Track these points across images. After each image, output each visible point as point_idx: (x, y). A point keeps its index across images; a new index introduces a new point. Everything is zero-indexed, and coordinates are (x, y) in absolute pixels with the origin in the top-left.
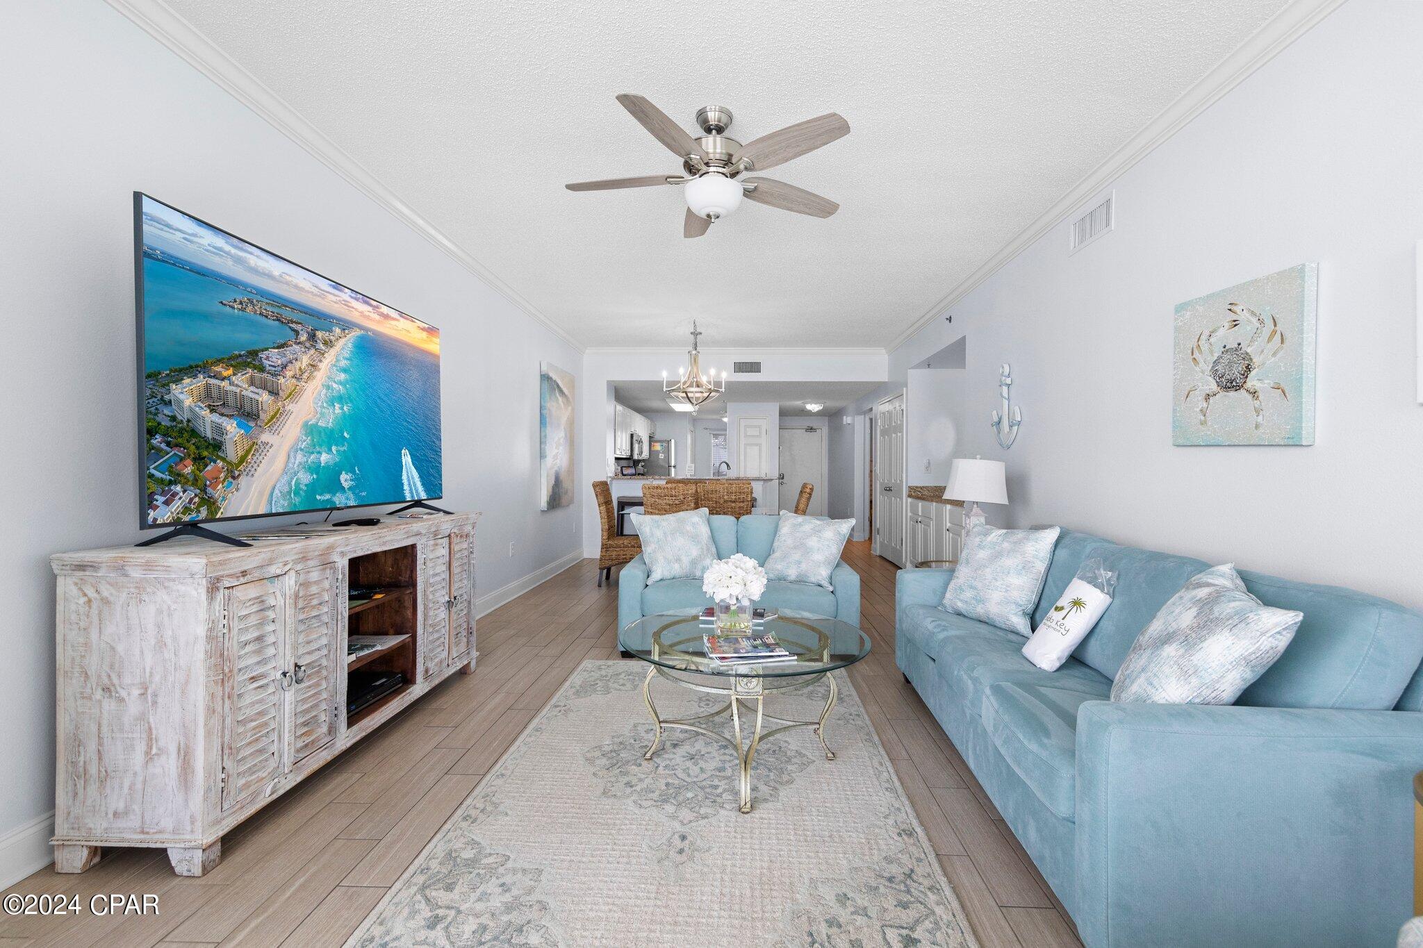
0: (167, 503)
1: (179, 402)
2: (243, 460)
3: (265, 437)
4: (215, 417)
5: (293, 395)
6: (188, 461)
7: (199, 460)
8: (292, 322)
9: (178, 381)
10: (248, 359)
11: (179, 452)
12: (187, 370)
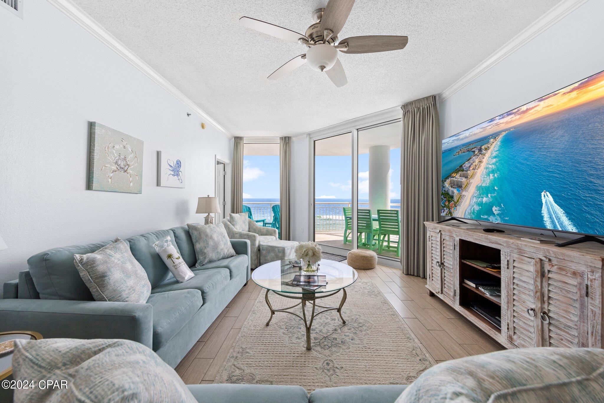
0: (444, 212)
1: (446, 186)
2: (458, 201)
3: (464, 193)
4: (452, 189)
5: (473, 176)
6: (447, 202)
7: (449, 201)
8: (472, 149)
9: (445, 181)
10: (460, 169)
11: (445, 199)
12: (447, 178)
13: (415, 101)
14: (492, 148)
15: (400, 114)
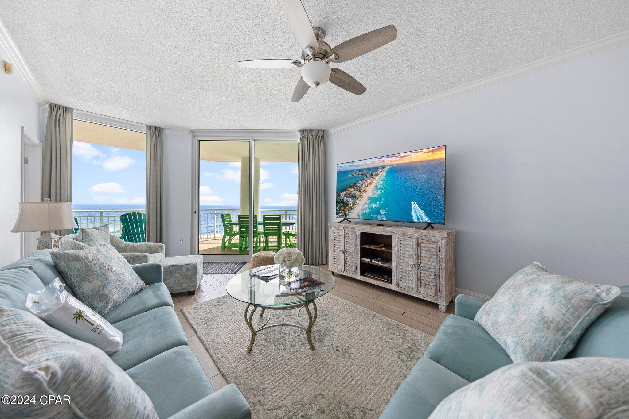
0: (339, 214)
1: (341, 196)
2: (352, 206)
3: (357, 201)
4: (347, 198)
5: (365, 191)
6: (342, 207)
7: (344, 207)
8: (365, 173)
9: (341, 193)
10: (355, 185)
11: (341, 205)
12: (343, 191)
13: (310, 130)
14: (380, 174)
15: (298, 137)
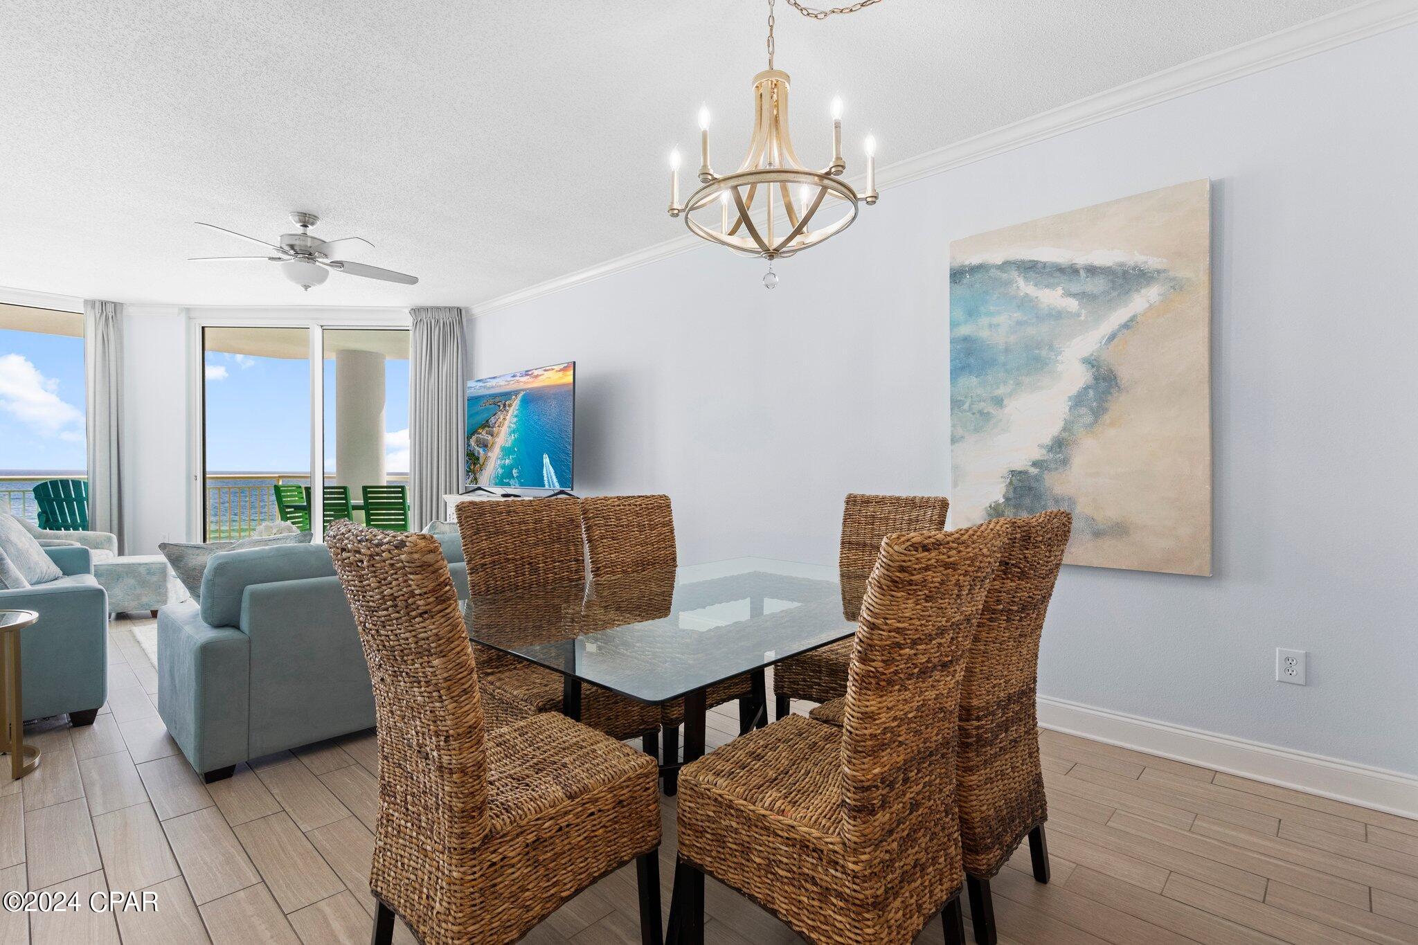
0: (468, 478)
1: (471, 444)
2: (484, 463)
3: (489, 454)
4: (477, 448)
5: (498, 434)
7: (474, 464)
9: (471, 438)
10: (486, 425)
11: (471, 461)
12: (473, 434)
14: (514, 404)
